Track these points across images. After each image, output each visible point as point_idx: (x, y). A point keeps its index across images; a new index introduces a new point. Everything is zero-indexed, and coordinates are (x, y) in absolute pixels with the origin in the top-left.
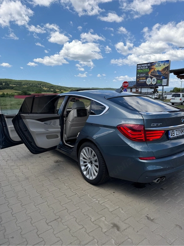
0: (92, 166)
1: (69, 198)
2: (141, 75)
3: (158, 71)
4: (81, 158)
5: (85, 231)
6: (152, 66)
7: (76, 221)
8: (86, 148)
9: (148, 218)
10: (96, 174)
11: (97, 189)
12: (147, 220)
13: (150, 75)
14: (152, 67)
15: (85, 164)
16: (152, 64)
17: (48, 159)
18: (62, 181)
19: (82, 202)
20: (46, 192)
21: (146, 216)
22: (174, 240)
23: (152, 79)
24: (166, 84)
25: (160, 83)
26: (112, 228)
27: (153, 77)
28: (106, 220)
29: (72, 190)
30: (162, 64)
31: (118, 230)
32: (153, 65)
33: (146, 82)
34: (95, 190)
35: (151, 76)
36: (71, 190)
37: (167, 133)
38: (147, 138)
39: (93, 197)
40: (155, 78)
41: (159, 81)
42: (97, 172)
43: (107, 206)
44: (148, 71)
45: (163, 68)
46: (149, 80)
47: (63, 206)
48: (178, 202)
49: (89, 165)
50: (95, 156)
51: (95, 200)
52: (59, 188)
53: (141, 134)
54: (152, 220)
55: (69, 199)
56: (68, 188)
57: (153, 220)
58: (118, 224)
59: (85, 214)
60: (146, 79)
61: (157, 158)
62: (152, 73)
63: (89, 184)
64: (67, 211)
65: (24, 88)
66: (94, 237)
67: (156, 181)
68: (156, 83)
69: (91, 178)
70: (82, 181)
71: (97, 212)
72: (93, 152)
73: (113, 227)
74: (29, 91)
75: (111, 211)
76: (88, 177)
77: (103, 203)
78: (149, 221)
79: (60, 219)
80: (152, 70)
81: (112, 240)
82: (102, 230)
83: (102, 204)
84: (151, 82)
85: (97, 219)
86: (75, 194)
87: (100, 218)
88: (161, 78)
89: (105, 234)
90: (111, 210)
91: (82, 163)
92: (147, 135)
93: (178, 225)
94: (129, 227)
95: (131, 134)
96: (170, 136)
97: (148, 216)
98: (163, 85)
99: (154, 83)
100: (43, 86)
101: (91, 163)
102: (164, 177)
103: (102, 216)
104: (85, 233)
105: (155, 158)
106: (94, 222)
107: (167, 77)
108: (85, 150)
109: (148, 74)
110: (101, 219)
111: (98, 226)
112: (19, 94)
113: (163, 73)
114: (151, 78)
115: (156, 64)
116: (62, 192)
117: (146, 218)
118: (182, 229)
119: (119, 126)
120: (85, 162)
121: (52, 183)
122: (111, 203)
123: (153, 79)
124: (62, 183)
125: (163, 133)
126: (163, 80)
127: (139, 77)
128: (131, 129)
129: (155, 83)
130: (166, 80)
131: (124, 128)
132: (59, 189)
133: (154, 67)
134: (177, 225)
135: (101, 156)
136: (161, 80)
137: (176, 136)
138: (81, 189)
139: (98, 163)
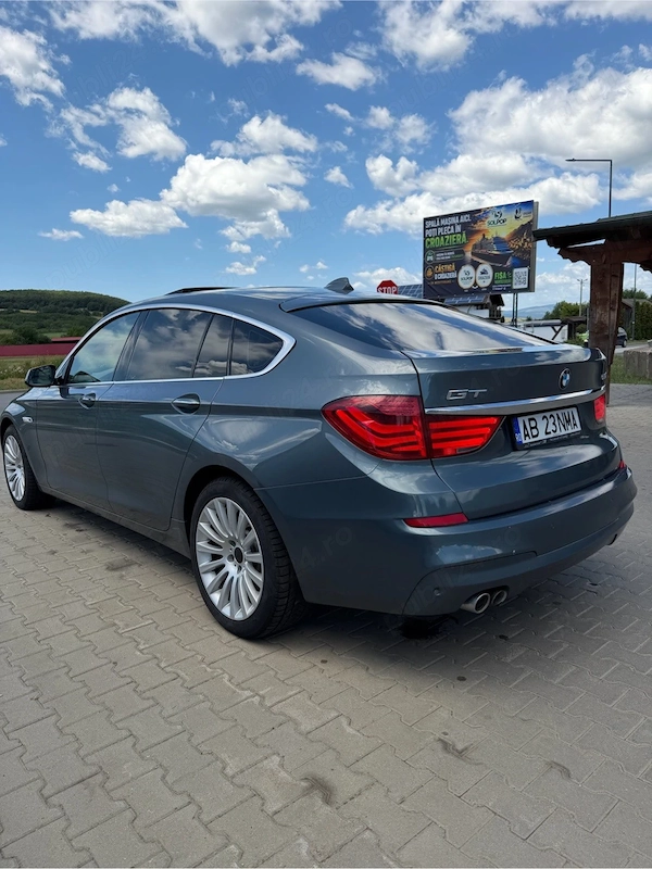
0: (240, 568)
1: (148, 694)
2: (441, 257)
3: (498, 240)
4: (201, 544)
5: (197, 817)
6: (475, 223)
7: (164, 777)
8: (216, 501)
9: (446, 746)
10: (256, 597)
11: (262, 654)
12: (441, 754)
13: (469, 255)
14: (477, 227)
15: (218, 562)
16: (476, 215)
17: (85, 557)
18: (126, 634)
19: (197, 707)
20: (58, 677)
21: (440, 740)
22: (539, 820)
23: (476, 269)
24: (526, 286)
25: (506, 281)
26: (304, 796)
27: (481, 261)
28: (282, 766)
29: (163, 665)
30: (509, 216)
31: (328, 800)
32: (480, 219)
33: (457, 279)
34: (253, 658)
35: (476, 259)
36: (158, 665)
37: (509, 423)
38: (435, 446)
39: (243, 685)
40: (486, 266)
41: (501, 275)
42: (257, 589)
43: (293, 713)
44: (464, 240)
45: (512, 230)
46: (467, 273)
47: (120, 725)
48: (558, 680)
49: (231, 568)
50: (249, 529)
51: (248, 693)
52: (114, 660)
53: (412, 433)
54: (460, 754)
55: (148, 699)
56: (150, 656)
57: (463, 751)
58: (329, 777)
59: (203, 748)
60: (458, 269)
61: (473, 520)
62: (475, 246)
63: (233, 637)
64: (134, 745)
65: (25, 319)
66: (227, 837)
67: (471, 606)
68: (493, 283)
69: (239, 616)
70: (205, 628)
71: (253, 741)
72: (243, 513)
73: (307, 792)
74: (42, 330)
75: (308, 729)
76: (226, 611)
77: (279, 702)
78: (450, 757)
79: (99, 778)
80: (478, 238)
81: (301, 841)
82: (263, 805)
83: (275, 709)
84: (473, 280)
85: (251, 766)
86: (175, 676)
87: (261, 761)
88: (508, 263)
89: (274, 821)
90: (306, 726)
91: (204, 563)
92: (433, 436)
93: (558, 765)
94: (368, 788)
95: (373, 432)
96: (521, 437)
97: (446, 738)
98: (515, 287)
99: (484, 283)
100: (97, 309)
101: (238, 557)
102: (505, 588)
103: (269, 751)
104: (196, 822)
105: (466, 520)
106: (233, 777)
107: (527, 260)
108: (214, 509)
109: (463, 252)
110: (265, 762)
111: (248, 793)
112: (7, 341)
113: (514, 245)
114: (475, 265)
115: (490, 215)
116: (124, 673)
117: (439, 746)
118: (569, 776)
119: (332, 408)
120: (215, 557)
121: (89, 643)
122: (309, 703)
123: (481, 268)
124: (127, 640)
125: (493, 427)
126: (515, 270)
127: (435, 265)
128: (375, 413)
129: (487, 283)
130: (526, 269)
131: (347, 412)
132: (112, 665)
133: (483, 226)
134: (552, 765)
135: (270, 529)
136: (510, 270)
137: (542, 436)
138: (200, 658)
139: (260, 554)
